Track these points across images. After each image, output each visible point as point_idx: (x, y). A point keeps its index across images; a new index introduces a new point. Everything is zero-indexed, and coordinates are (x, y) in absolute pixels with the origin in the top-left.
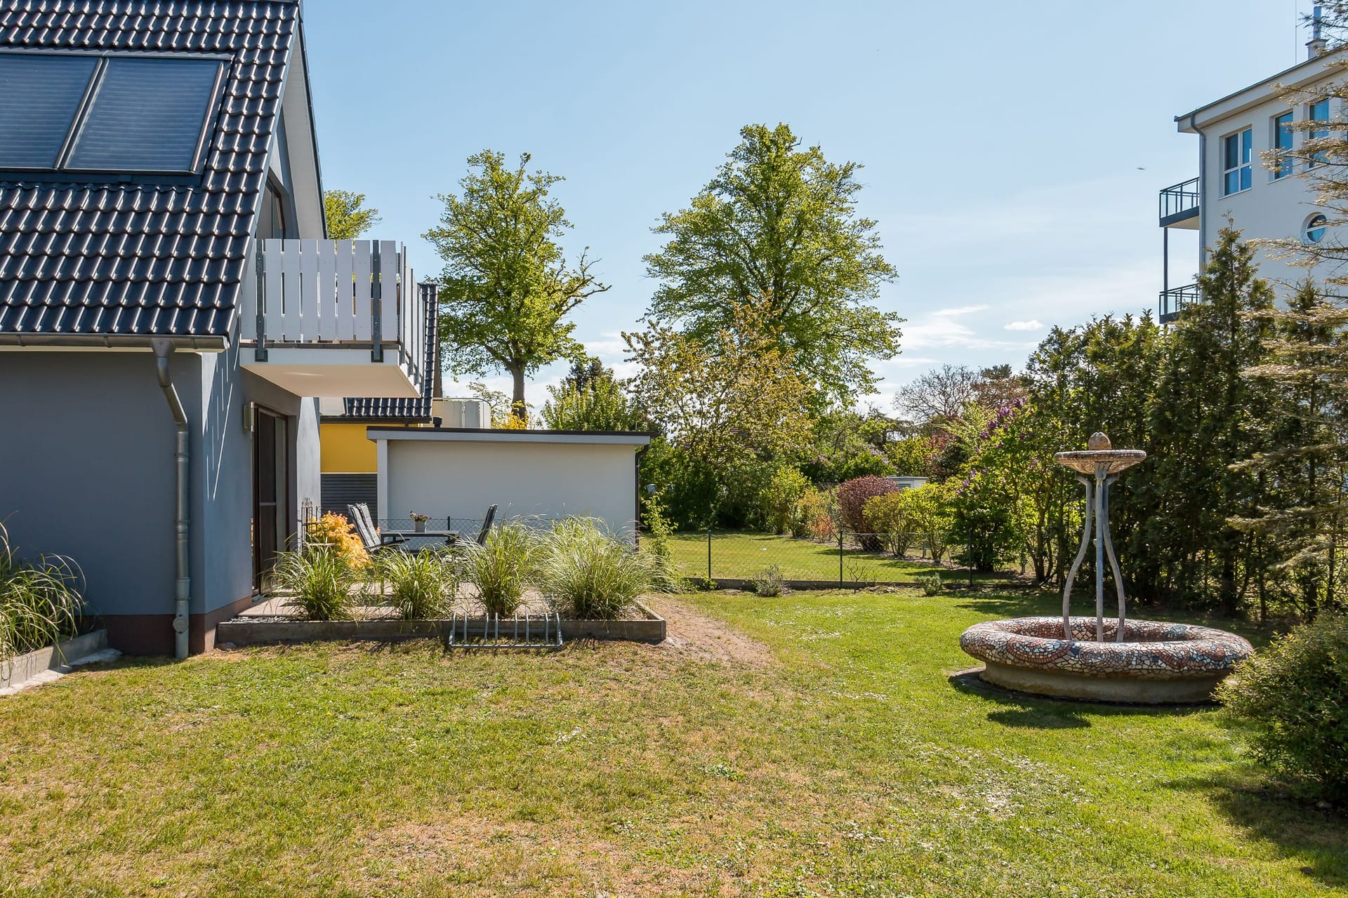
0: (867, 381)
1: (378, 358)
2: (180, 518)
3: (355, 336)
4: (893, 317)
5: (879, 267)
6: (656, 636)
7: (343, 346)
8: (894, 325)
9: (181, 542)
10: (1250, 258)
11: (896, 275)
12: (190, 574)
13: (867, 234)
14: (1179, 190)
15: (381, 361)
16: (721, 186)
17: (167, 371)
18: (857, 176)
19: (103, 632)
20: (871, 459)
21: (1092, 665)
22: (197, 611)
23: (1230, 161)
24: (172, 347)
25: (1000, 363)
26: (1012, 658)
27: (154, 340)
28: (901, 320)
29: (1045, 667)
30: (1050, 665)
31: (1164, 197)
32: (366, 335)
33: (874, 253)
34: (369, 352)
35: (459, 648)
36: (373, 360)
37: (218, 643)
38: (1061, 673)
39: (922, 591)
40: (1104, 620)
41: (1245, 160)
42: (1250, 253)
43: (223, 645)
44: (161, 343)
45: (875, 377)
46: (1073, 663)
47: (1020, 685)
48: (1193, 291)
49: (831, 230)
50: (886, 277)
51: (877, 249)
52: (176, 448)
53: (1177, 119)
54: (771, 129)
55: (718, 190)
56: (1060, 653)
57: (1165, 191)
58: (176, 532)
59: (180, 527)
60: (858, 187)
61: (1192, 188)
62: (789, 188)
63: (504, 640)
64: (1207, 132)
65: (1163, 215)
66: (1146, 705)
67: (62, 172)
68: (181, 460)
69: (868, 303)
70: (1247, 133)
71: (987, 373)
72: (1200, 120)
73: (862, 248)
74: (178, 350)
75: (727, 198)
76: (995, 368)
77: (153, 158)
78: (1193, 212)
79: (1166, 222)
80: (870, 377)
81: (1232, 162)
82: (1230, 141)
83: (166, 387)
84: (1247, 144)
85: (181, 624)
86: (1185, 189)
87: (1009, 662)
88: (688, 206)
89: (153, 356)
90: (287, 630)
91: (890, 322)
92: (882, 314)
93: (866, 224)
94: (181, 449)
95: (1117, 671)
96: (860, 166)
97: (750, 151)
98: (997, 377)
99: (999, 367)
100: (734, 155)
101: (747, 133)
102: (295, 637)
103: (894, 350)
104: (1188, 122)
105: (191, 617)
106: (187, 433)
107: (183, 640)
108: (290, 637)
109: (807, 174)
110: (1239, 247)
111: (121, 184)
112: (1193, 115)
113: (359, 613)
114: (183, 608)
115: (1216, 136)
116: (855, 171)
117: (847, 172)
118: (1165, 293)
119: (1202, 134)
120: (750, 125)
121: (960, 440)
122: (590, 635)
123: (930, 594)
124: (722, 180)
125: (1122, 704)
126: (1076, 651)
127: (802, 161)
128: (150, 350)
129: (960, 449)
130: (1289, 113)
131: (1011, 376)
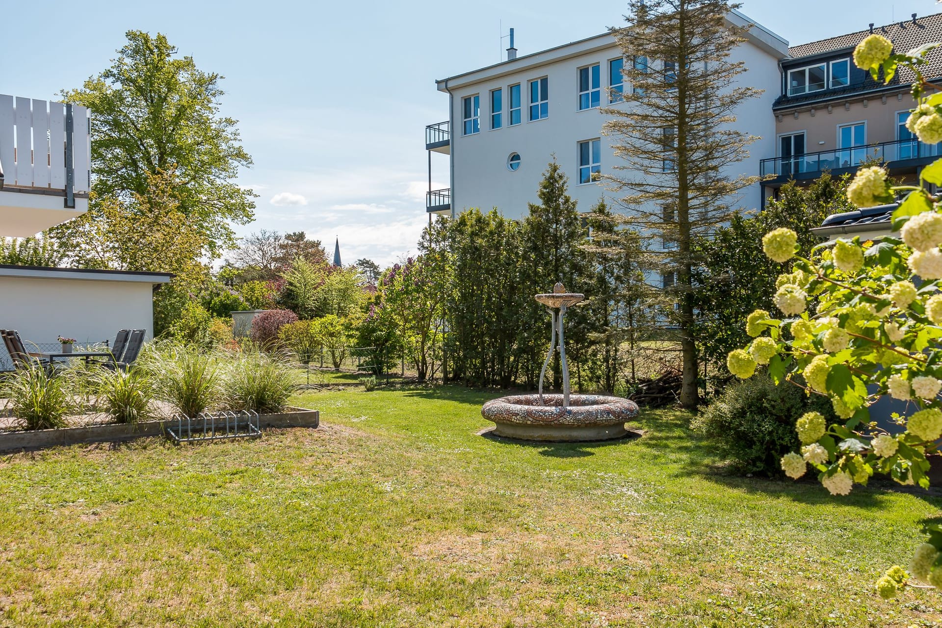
0: (230, 239)
1: (70, 204)
3: (49, 184)
4: (250, 193)
5: (240, 155)
6: (313, 422)
8: (250, 199)
10: (565, 183)
11: (251, 163)
13: (230, 129)
14: (437, 127)
15: (74, 207)
16: (114, 76)
18: (220, 84)
20: (231, 297)
21: (579, 420)
23: (467, 114)
25: (298, 231)
26: (531, 419)
28: (256, 196)
29: (552, 423)
30: (556, 422)
31: (428, 130)
32: (61, 184)
33: (236, 144)
34: (62, 199)
35: (184, 441)
36: (66, 205)
38: (561, 427)
39: (363, 388)
40: (543, 395)
41: (476, 114)
42: (565, 179)
45: (236, 236)
46: (569, 419)
47: (531, 436)
48: (446, 193)
49: (202, 123)
50: (245, 163)
51: (237, 141)
53: (437, 82)
54: (153, 36)
55: (111, 79)
56: (562, 414)
57: (429, 127)
60: (221, 93)
61: (444, 127)
62: (171, 86)
63: (197, 435)
64: (454, 93)
65: (428, 143)
66: (601, 440)
69: (231, 181)
70: (477, 99)
71: (288, 237)
72: (451, 84)
73: (227, 140)
75: (118, 86)
76: (295, 234)
78: (446, 143)
79: (430, 147)
80: (233, 236)
81: (468, 115)
82: (467, 101)
84: (477, 105)
86: (442, 127)
87: (529, 422)
88: (80, 87)
90: (23, 439)
91: (248, 197)
92: (242, 190)
93: (229, 122)
95: (591, 423)
96: (222, 77)
97: (136, 51)
98: (297, 240)
99: (297, 233)
100: (123, 52)
101: (132, 36)
103: (250, 218)
104: (444, 85)
109: (183, 77)
110: (558, 174)
112: (446, 81)
113: (75, 421)
115: (460, 95)
116: (218, 80)
117: (213, 79)
118: (430, 193)
119: (451, 94)
120: (134, 30)
121: (291, 284)
123: (370, 390)
124: (115, 71)
125: (591, 441)
126: (570, 412)
127: (179, 66)
129: (291, 291)
130: (500, 90)
131: (305, 240)
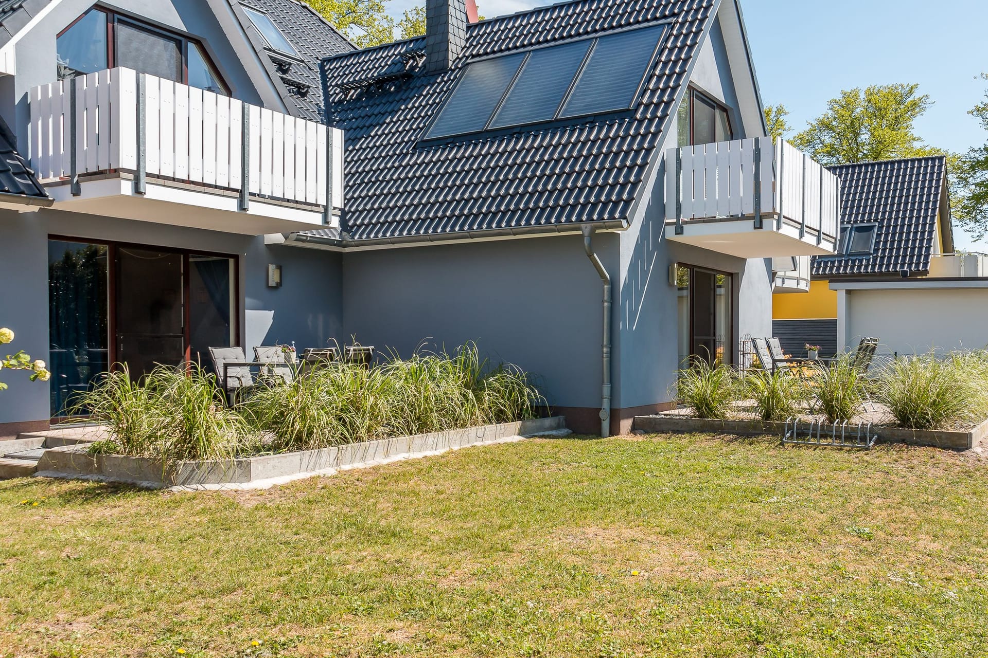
1: (759, 226)
2: (605, 343)
3: (742, 211)
6: (963, 445)
7: (734, 218)
9: (605, 360)
12: (611, 381)
15: (761, 227)
17: (590, 245)
19: (562, 417)
22: (615, 407)
24: (593, 230)
27: (583, 225)
32: (750, 210)
34: (752, 222)
35: (790, 443)
36: (755, 228)
37: (634, 429)
43: (636, 431)
44: (586, 227)
52: (604, 298)
58: (603, 353)
59: (605, 350)
67: (557, 121)
68: (606, 304)
74: (598, 231)
77: (609, 102)
83: (590, 256)
85: (604, 415)
89: (582, 236)
90: (677, 424)
94: (606, 298)
102: (683, 429)
105: (611, 410)
106: (610, 286)
107: (606, 425)
108: (679, 429)
111: (587, 123)
114: (606, 404)
122: (903, 441)
128: (580, 232)
